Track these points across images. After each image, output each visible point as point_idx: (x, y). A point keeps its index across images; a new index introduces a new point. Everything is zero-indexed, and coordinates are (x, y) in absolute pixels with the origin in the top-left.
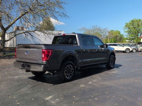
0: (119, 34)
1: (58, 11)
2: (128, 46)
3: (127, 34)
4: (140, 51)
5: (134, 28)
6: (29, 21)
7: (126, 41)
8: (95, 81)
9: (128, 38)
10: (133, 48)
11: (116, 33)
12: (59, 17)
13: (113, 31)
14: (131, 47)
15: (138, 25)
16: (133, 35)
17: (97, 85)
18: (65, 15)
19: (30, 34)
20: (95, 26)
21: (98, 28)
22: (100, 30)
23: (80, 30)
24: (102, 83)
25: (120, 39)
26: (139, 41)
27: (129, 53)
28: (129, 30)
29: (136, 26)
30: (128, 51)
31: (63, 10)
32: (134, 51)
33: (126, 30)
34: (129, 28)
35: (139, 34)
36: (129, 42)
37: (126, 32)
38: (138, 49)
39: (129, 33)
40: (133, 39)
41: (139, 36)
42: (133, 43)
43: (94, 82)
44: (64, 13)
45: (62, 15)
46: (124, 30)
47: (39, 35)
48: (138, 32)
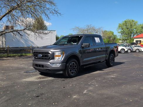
0: (113, 34)
1: (49, 8)
2: (123, 46)
3: (120, 34)
4: (135, 52)
5: (127, 28)
6: (17, 18)
7: (120, 41)
8: (91, 88)
9: (121, 39)
10: (128, 48)
11: (110, 33)
12: (51, 14)
13: (106, 31)
14: (126, 47)
15: (131, 25)
16: (126, 36)
17: (94, 95)
18: (57, 12)
19: (19, 33)
20: (89, 25)
21: (92, 28)
22: (94, 30)
23: (73, 30)
24: (100, 92)
25: (114, 40)
26: (132, 41)
27: (124, 53)
28: (122, 31)
29: (129, 27)
30: (123, 52)
31: (54, 7)
32: (129, 51)
33: (120, 31)
34: (122, 29)
35: (132, 35)
36: (122, 42)
37: (119, 32)
38: (133, 49)
39: (122, 34)
40: (126, 40)
41: (132, 36)
42: (127, 44)
43: (90, 91)
44: (56, 10)
45: (54, 12)
46: (118, 31)
47: (29, 35)
48: (131, 33)
